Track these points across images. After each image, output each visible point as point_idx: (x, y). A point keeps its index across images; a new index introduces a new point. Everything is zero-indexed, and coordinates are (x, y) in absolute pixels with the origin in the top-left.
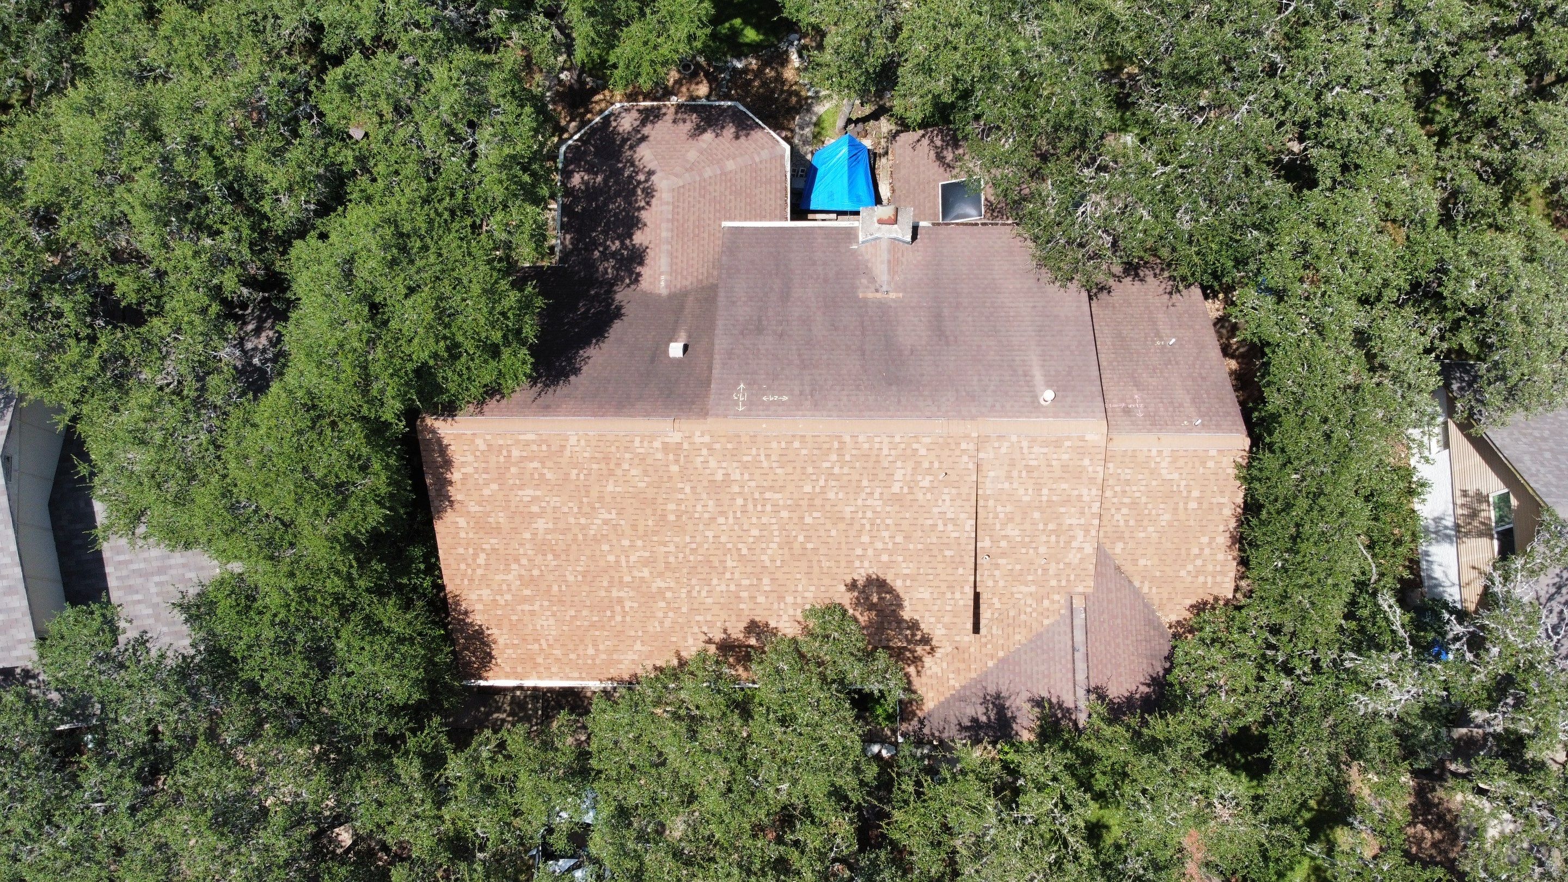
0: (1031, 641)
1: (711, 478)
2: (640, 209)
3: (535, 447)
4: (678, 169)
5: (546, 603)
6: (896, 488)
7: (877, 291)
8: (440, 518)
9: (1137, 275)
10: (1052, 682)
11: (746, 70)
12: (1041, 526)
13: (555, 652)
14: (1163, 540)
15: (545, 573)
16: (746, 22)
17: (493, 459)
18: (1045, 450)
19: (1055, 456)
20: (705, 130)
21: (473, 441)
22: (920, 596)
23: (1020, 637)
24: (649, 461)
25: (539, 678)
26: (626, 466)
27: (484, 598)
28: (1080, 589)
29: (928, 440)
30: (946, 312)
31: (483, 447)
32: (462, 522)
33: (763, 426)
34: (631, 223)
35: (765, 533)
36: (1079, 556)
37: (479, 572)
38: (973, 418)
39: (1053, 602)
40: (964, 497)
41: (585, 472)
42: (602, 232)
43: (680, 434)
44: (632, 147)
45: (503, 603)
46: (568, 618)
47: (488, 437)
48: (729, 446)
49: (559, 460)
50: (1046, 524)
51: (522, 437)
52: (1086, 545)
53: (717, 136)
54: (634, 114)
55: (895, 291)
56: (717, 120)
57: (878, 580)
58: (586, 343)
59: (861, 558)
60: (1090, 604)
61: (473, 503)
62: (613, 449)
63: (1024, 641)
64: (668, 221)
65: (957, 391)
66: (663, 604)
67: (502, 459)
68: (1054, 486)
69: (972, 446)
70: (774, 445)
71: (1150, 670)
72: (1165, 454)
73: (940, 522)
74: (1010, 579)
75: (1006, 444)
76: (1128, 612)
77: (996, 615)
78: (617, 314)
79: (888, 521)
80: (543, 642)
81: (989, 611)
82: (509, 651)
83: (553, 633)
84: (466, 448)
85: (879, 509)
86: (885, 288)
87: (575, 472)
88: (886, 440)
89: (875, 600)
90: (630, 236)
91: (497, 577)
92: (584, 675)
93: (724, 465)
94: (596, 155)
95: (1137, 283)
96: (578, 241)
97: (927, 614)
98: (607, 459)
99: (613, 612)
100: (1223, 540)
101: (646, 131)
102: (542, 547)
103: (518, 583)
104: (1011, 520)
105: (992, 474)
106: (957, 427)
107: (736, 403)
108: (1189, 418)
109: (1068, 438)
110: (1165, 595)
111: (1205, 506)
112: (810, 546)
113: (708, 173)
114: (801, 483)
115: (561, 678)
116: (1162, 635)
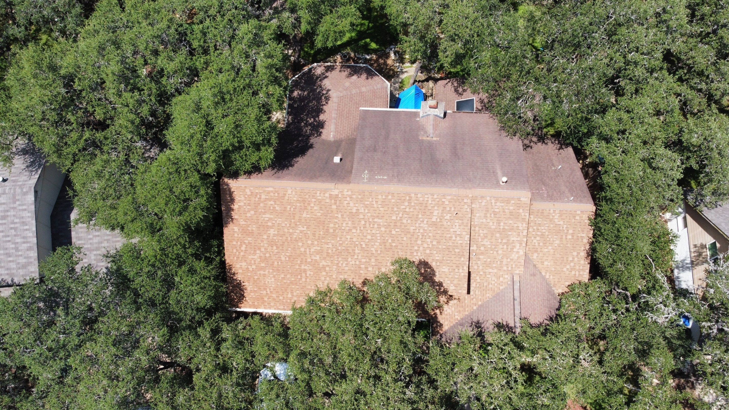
0: (494, 297)
1: (350, 211)
2: (323, 105)
3: (272, 194)
4: (341, 89)
5: (271, 271)
6: (434, 220)
7: (428, 137)
8: (226, 227)
9: (544, 142)
10: (504, 315)
11: (371, 59)
12: (500, 241)
13: (273, 295)
14: (556, 253)
15: (272, 256)
16: (372, 41)
17: (253, 199)
18: (502, 204)
19: (507, 207)
20: (353, 75)
21: (245, 190)
22: (443, 270)
23: (489, 295)
24: (323, 203)
25: (265, 308)
26: (312, 205)
27: (243, 267)
28: (517, 272)
29: (449, 197)
30: (458, 146)
31: (249, 193)
32: (236, 229)
33: (375, 187)
34: (319, 111)
35: (374, 238)
36: (517, 255)
37: (242, 254)
38: (470, 189)
39: (505, 278)
40: (465, 224)
41: (294, 207)
42: (306, 115)
43: (338, 191)
44: (320, 81)
45: (251, 270)
46: (280, 278)
47: (252, 189)
48: (360, 197)
49: (282, 201)
50: (502, 240)
51: (267, 189)
52: (520, 251)
53: (358, 77)
54: (323, 68)
55: (436, 137)
56: (359, 71)
57: (424, 262)
58: (297, 156)
59: (417, 251)
60: (522, 280)
61: (242, 220)
62: (307, 197)
63: (491, 297)
64: (335, 110)
65: (463, 178)
66: (324, 273)
67: (257, 199)
68: (506, 222)
69: (469, 201)
70: (380, 197)
71: (549, 314)
72: (557, 212)
73: (454, 236)
74: (485, 265)
75: (485, 201)
76: (539, 286)
77: (478, 285)
78: (311, 146)
79: (430, 234)
80: (268, 290)
81: (475, 283)
82: (252, 294)
83: (273, 286)
84: (241, 193)
85: (426, 229)
86: (431, 136)
87: (289, 207)
88: (430, 197)
89: (423, 271)
90: (318, 116)
91: (250, 257)
92: (286, 308)
93: (357, 205)
94: (304, 83)
95: (544, 145)
96: (295, 119)
97: (446, 279)
98: (304, 201)
99: (301, 276)
100: (583, 254)
101: (327, 74)
102: (272, 243)
103: (259, 260)
104: (486, 237)
105: (478, 215)
106: (463, 192)
107: (364, 178)
108: (568, 198)
109: (513, 199)
110: (556, 280)
111: (575, 237)
112: (394, 244)
113: (354, 91)
114: (391, 215)
115: (275, 309)
116: (555, 298)
